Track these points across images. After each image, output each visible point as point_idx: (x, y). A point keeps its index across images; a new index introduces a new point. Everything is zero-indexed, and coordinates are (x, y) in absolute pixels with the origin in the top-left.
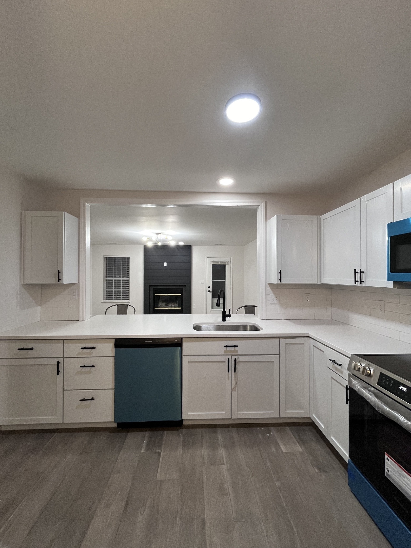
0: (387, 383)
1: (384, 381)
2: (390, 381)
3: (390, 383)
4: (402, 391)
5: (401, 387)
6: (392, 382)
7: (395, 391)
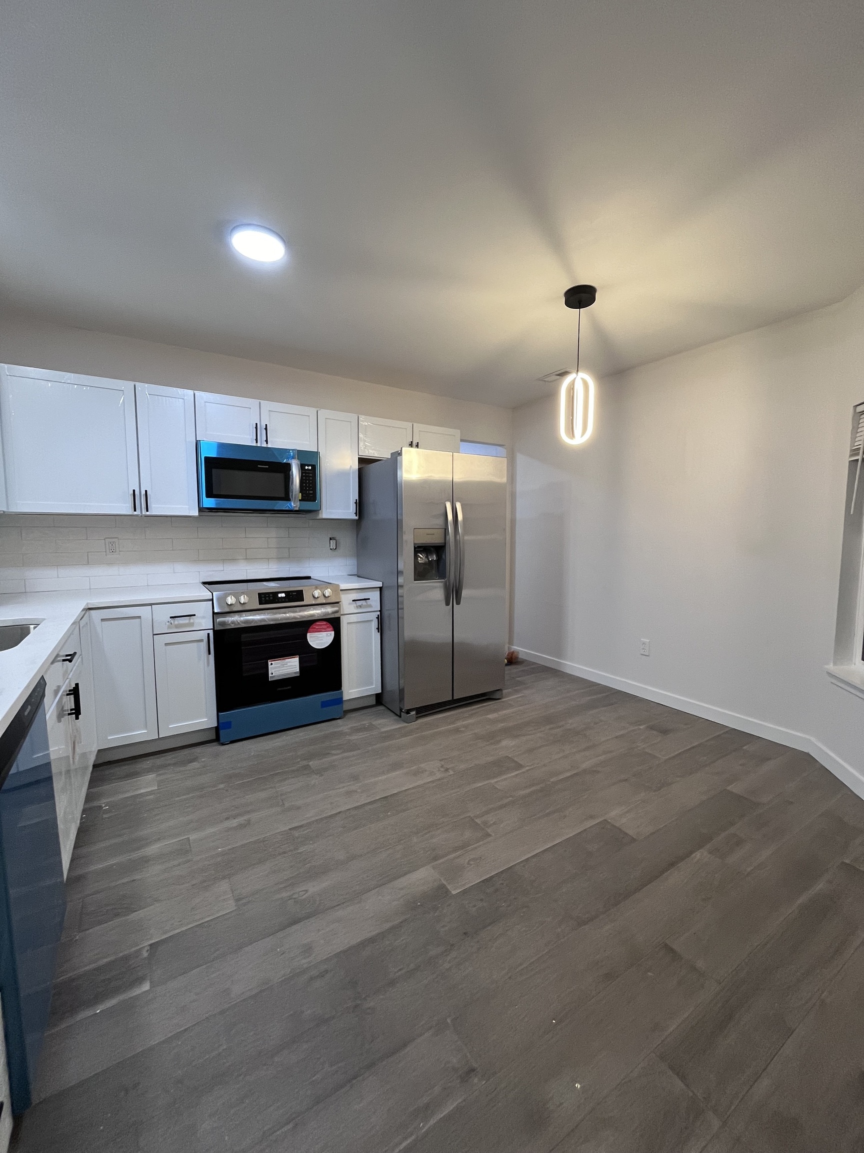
0: (267, 598)
1: (263, 599)
2: (269, 596)
3: (269, 597)
4: (282, 598)
5: (280, 595)
6: (271, 595)
7: (277, 600)
